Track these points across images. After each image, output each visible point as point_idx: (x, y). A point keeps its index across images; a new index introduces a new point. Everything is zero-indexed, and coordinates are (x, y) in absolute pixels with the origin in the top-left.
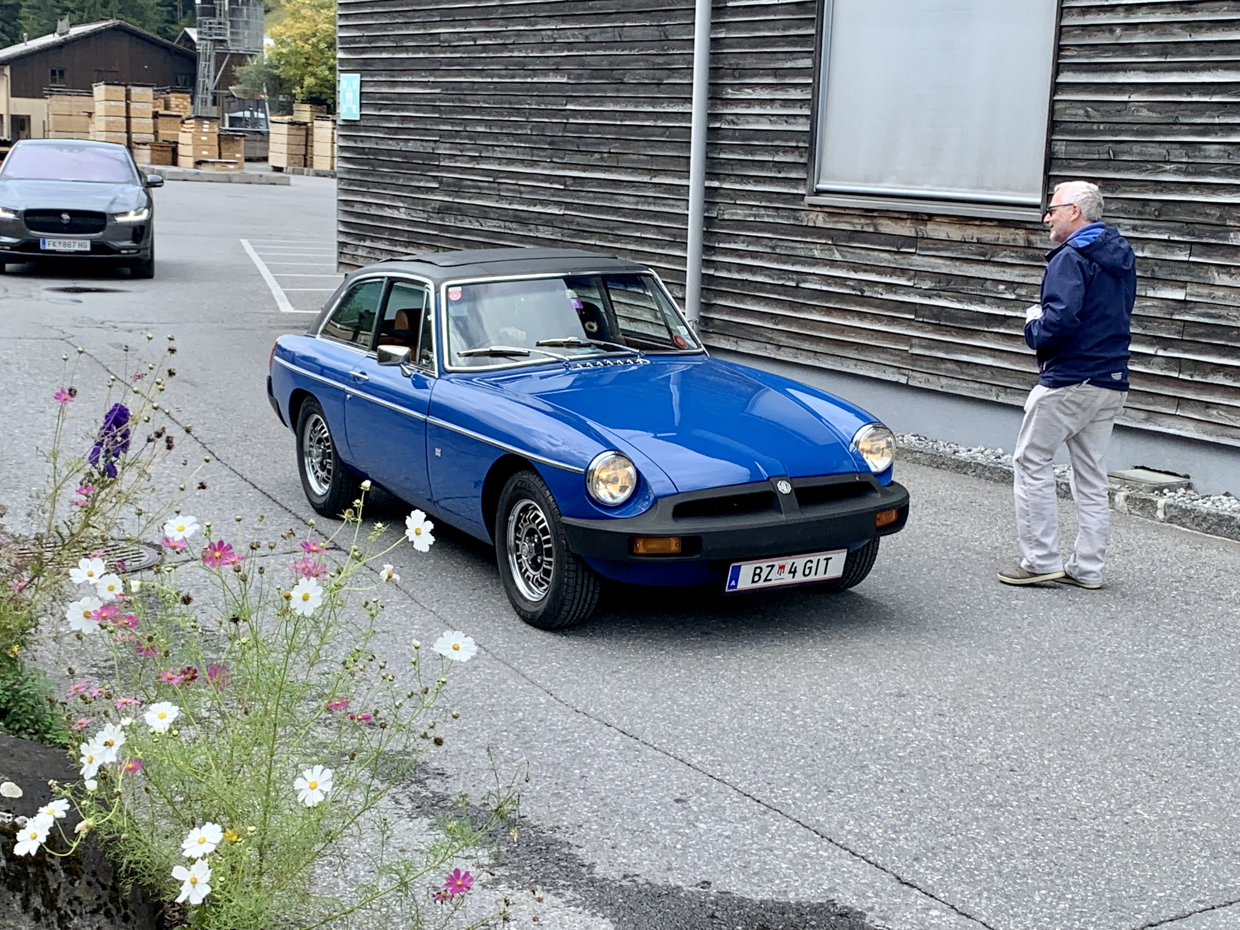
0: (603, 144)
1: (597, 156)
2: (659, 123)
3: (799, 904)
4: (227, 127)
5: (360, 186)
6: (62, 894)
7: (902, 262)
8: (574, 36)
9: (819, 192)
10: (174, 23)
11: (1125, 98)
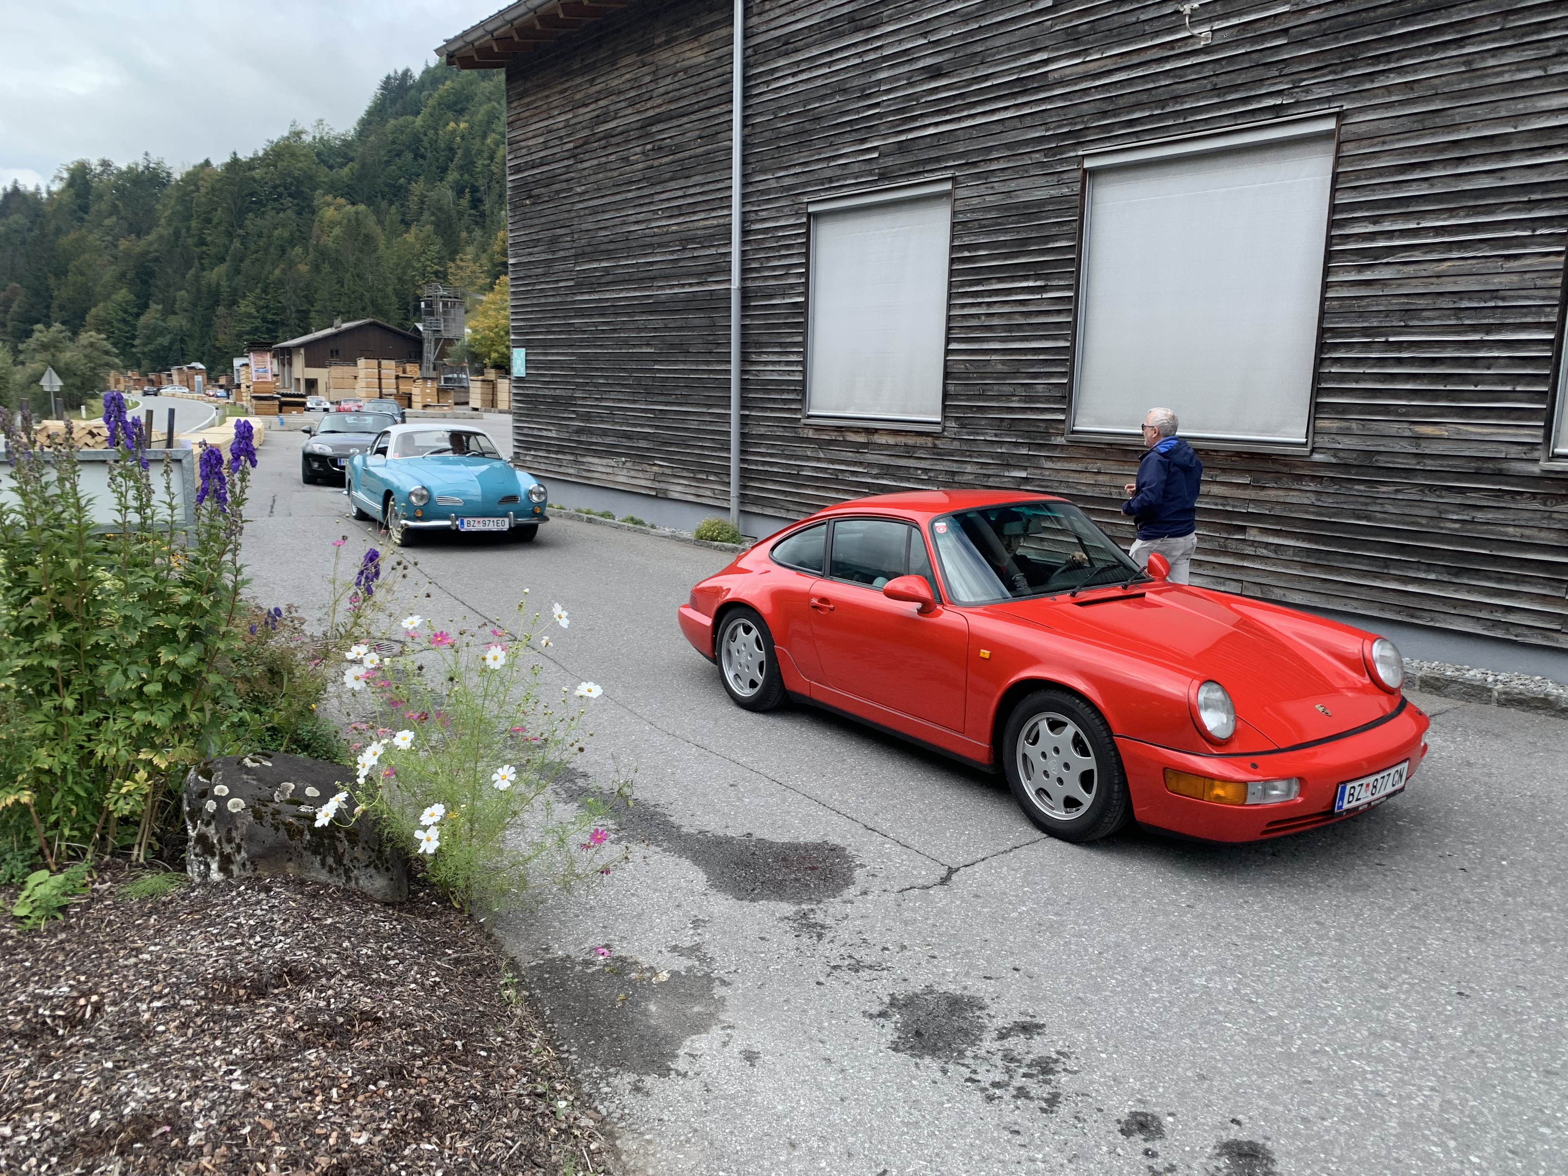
2: (711, 376)
3: (806, 844)
4: (443, 384)
5: (527, 417)
6: (346, 856)
7: (860, 458)
8: (659, 324)
9: (810, 417)
10: (407, 319)
11: (988, 358)
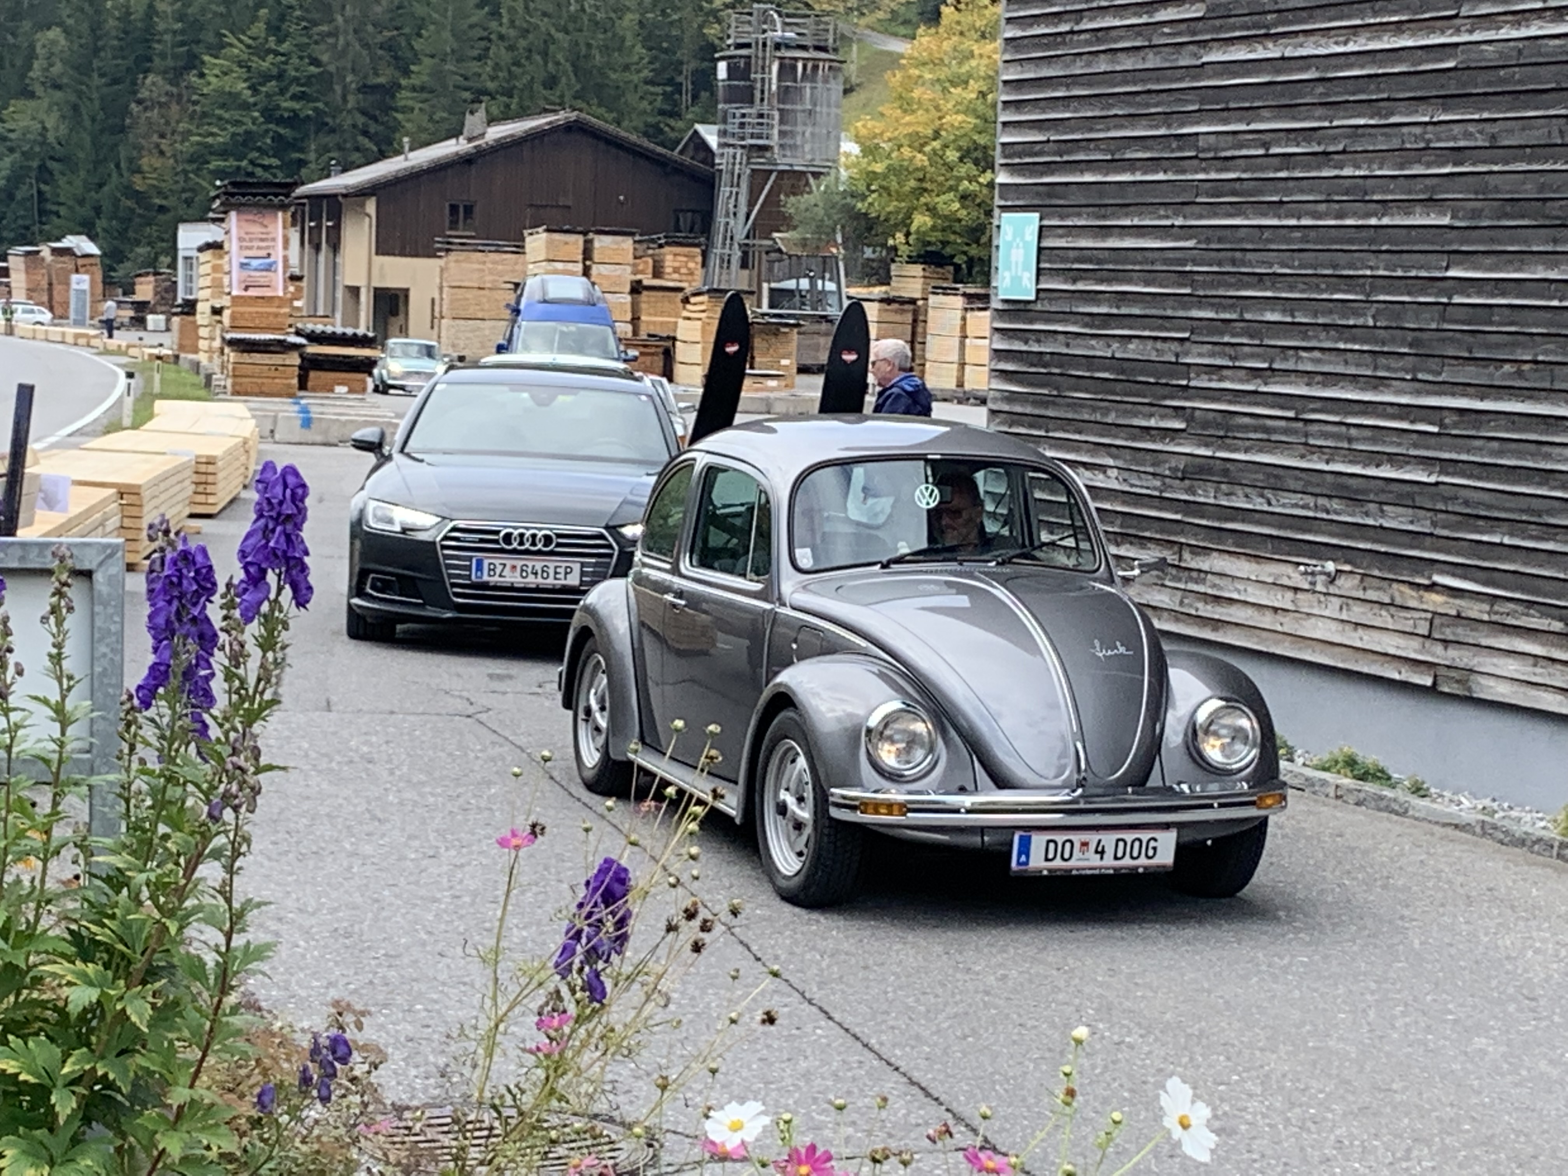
0: (1524, 346)
1: (1507, 367)
4: (765, 308)
5: (1031, 426)
8: (1468, 135)
10: (675, 114)
